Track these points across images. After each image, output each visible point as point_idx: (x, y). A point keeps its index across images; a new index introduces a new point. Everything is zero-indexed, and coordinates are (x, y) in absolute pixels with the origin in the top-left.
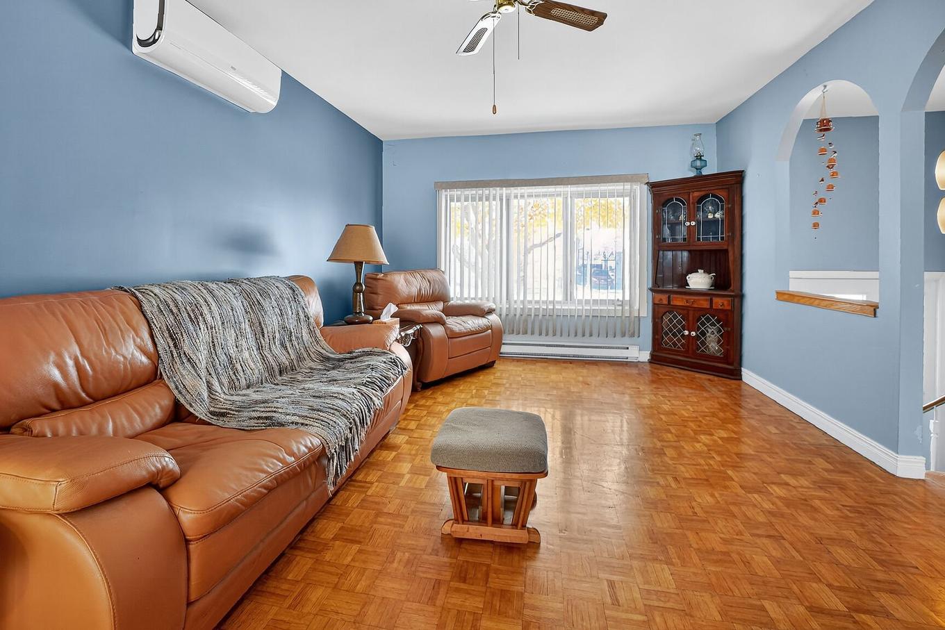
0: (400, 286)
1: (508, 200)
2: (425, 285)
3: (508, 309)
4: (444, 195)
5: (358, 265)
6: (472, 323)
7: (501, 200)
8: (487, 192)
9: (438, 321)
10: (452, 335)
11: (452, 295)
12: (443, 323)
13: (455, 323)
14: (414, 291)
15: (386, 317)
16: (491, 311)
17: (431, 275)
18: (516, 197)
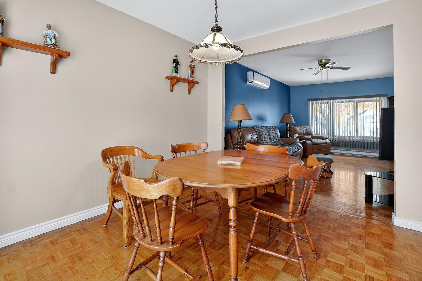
0: (297, 130)
1: (333, 104)
2: (305, 130)
3: (333, 138)
4: (311, 102)
5: (287, 124)
6: (320, 141)
7: (330, 104)
8: (325, 101)
9: (309, 139)
10: (314, 144)
11: (314, 134)
12: (311, 141)
13: (314, 141)
14: (302, 131)
15: (295, 137)
16: (327, 138)
17: (307, 127)
18: (335, 102)
